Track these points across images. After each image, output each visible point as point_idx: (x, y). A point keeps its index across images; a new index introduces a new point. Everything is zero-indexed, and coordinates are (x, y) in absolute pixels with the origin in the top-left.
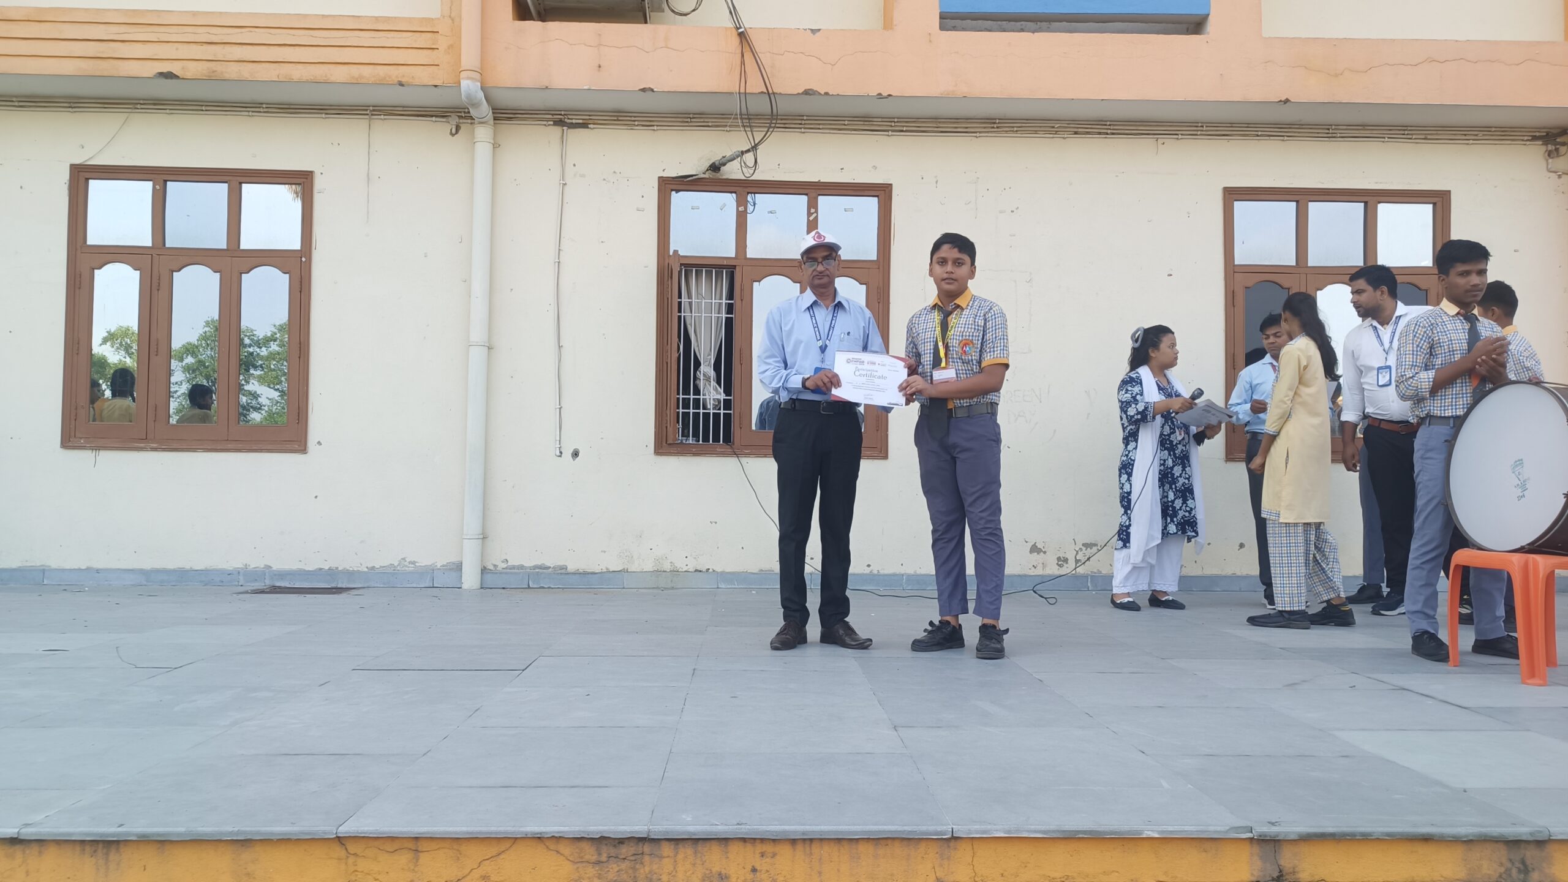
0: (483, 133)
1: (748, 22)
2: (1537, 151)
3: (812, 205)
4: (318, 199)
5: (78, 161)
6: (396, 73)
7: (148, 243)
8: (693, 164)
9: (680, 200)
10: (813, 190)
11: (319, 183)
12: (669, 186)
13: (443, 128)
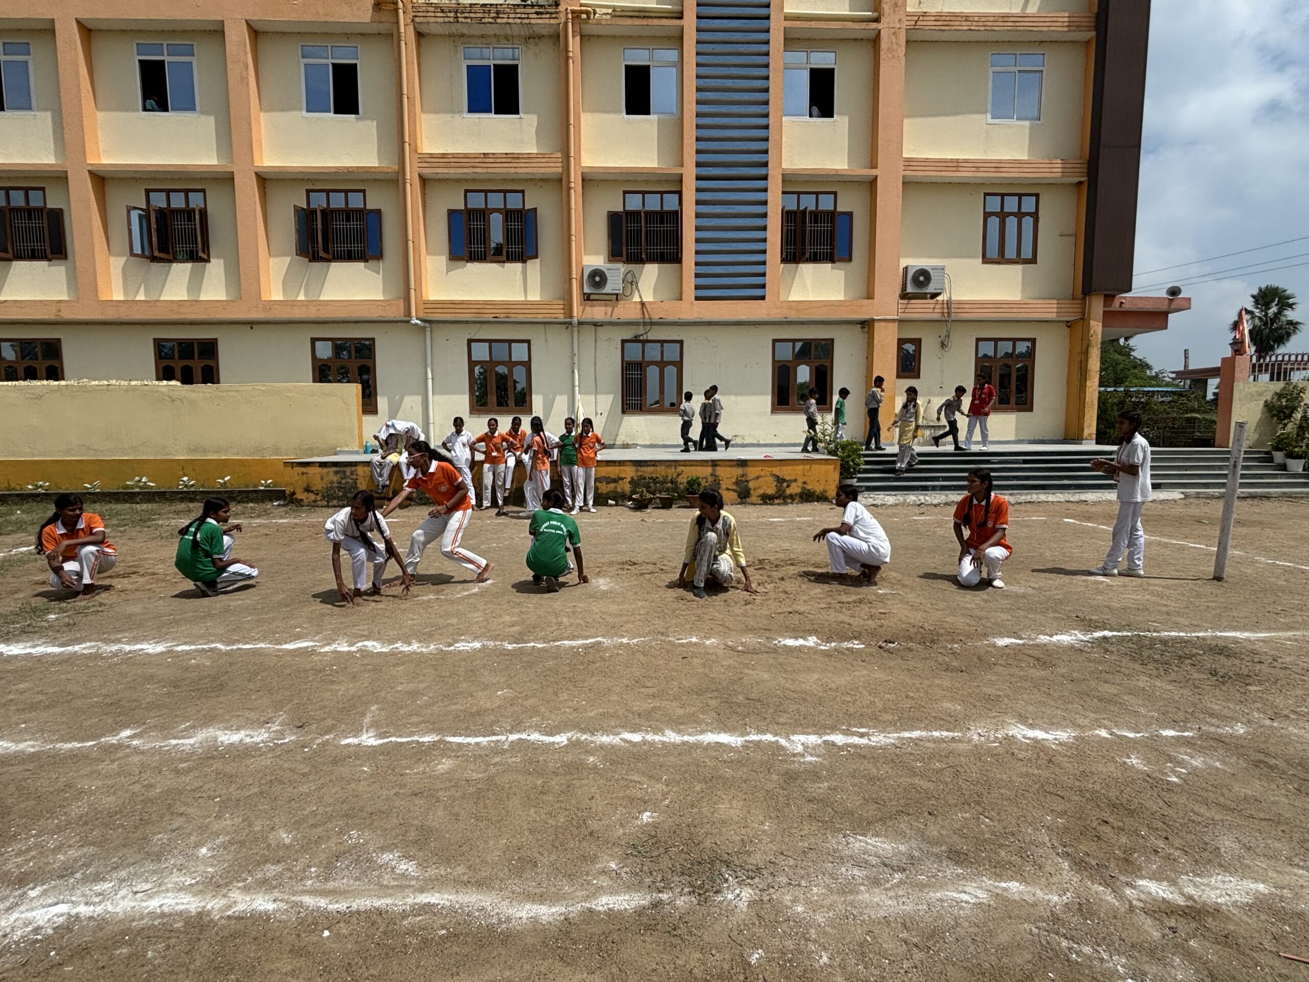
0: (575, 329)
1: (645, 300)
2: (859, 326)
3: (662, 346)
4: (532, 347)
5: (469, 337)
6: (554, 316)
7: (488, 359)
8: (628, 335)
9: (626, 345)
10: (662, 342)
11: (532, 343)
12: (623, 342)
13: (564, 326)
